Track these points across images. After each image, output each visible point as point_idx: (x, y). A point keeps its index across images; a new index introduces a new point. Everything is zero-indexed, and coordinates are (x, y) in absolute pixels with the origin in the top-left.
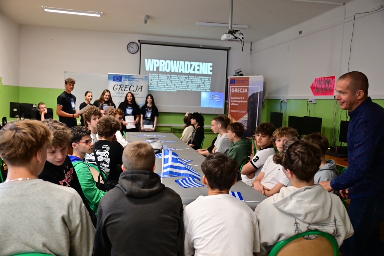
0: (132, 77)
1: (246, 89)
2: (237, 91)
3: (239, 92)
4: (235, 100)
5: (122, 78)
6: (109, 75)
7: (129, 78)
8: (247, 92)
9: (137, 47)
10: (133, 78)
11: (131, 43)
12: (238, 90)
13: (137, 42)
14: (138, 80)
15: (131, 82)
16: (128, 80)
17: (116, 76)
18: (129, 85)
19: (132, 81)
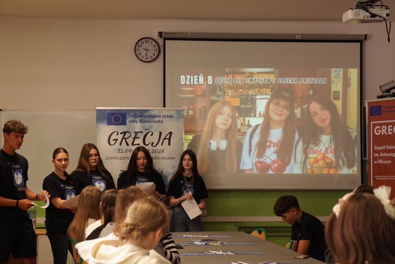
0: (147, 114)
2: (387, 131)
3: (391, 133)
4: (383, 151)
5: (127, 116)
6: (98, 111)
7: (142, 115)
9: (157, 47)
11: (144, 41)
13: (156, 36)
14: (161, 119)
15: (147, 125)
16: (141, 121)
17: (113, 114)
18: (142, 132)
19: (148, 122)
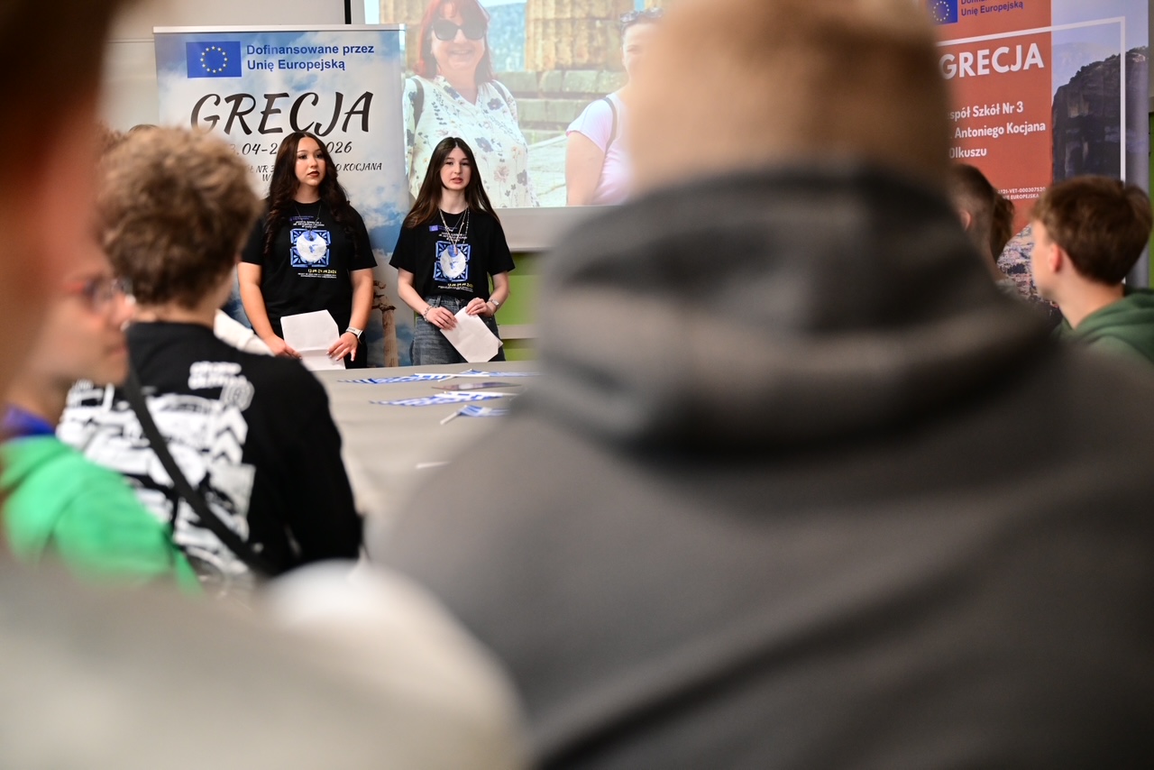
0: (299, 43)
1: (1034, 48)
2: (974, 67)
3: (987, 72)
4: (964, 123)
6: (161, 37)
7: (285, 48)
8: (1041, 65)
10: (313, 50)
12: (981, 62)
14: (338, 57)
16: (281, 64)
